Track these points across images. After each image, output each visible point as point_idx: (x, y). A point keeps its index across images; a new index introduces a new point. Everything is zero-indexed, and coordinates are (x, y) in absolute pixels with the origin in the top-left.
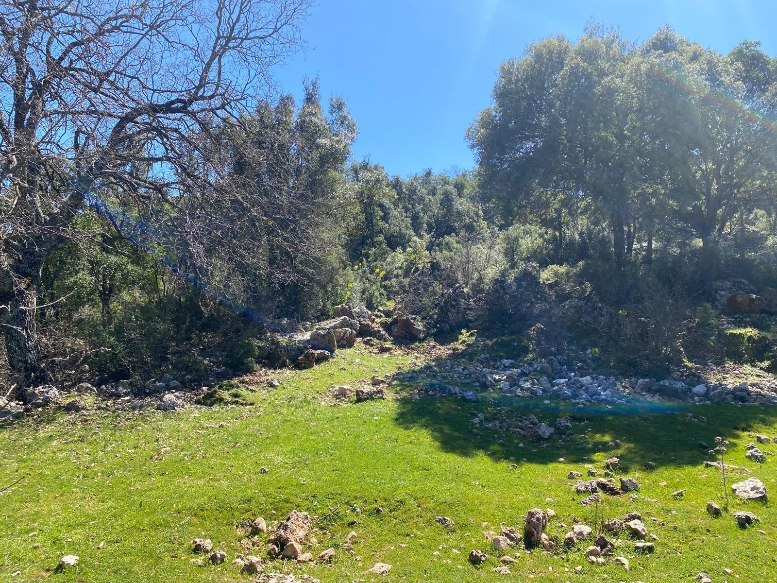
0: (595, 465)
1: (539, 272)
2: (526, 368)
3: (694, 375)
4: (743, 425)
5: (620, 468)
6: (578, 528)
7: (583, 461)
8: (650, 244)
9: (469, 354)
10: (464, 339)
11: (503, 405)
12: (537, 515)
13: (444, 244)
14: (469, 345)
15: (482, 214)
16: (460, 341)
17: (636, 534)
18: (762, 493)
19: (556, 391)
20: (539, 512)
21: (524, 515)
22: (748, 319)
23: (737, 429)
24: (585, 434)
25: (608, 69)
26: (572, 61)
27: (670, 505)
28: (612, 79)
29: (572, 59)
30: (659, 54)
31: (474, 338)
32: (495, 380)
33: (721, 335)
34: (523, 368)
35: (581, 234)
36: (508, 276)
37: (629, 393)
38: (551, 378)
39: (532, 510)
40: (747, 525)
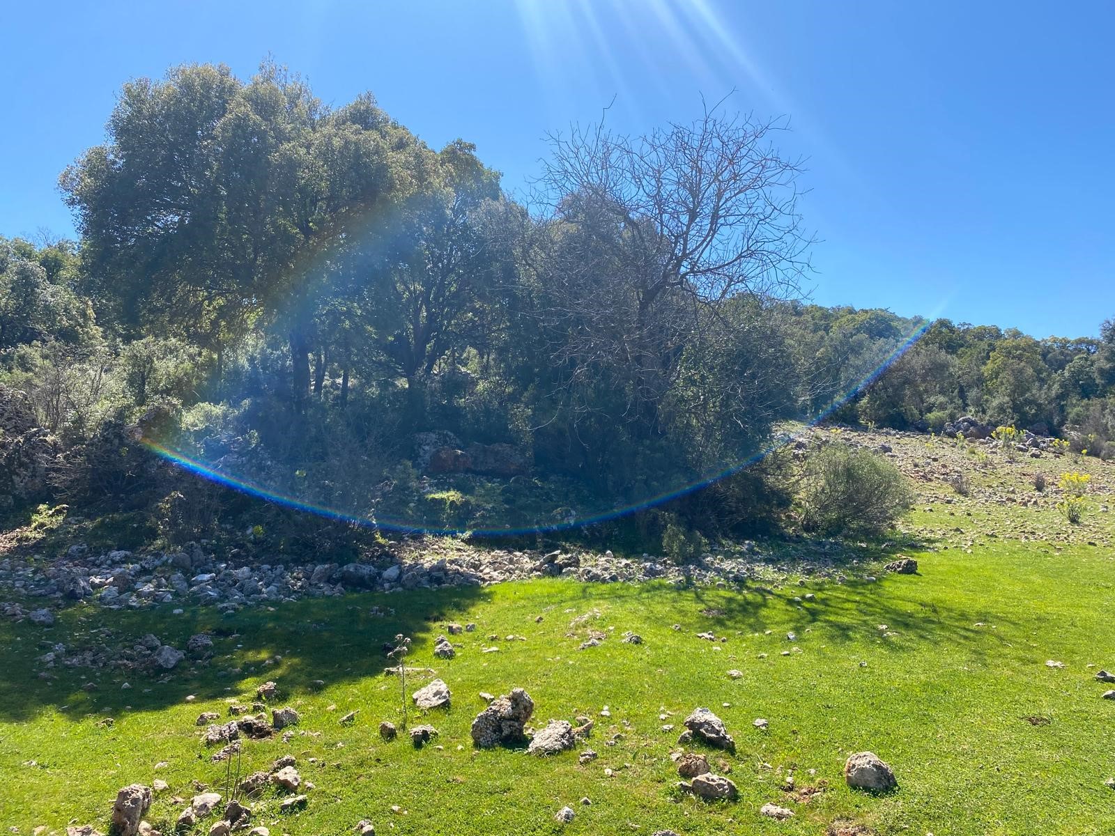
0: (241, 697)
1: (181, 412)
2: (148, 561)
3: (387, 554)
4: (436, 614)
5: (276, 696)
6: (198, 800)
7: (224, 694)
8: (346, 381)
9: (50, 547)
10: (41, 520)
11: (104, 625)
12: (134, 795)
13: (15, 356)
14: (51, 531)
15: (93, 315)
16: (34, 525)
17: (286, 787)
18: (445, 697)
19: (194, 593)
20: (138, 788)
21: (113, 798)
22: (452, 480)
23: (428, 619)
24: (232, 653)
25: (290, 132)
26: (239, 108)
27: (337, 736)
28: (293, 146)
29: (239, 104)
30: (356, 130)
31: (61, 518)
32: (94, 586)
33: (422, 501)
34: (143, 563)
35: (252, 360)
36: (129, 417)
37: (301, 587)
38: (188, 573)
39: (126, 789)
40: (424, 742)
